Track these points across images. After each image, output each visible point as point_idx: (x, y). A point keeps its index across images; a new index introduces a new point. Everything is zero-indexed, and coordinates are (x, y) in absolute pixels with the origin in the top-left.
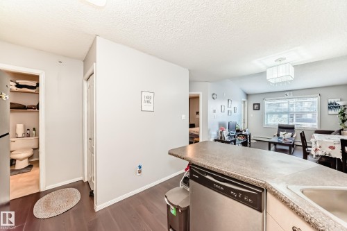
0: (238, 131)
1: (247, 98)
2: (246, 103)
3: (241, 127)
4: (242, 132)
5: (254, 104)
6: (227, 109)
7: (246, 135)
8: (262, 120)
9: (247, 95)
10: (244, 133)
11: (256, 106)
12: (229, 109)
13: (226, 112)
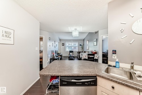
0: (58, 54)
1: (60, 41)
2: (60, 43)
3: (59, 52)
4: (59, 54)
5: (62, 44)
6: (54, 45)
7: (61, 55)
8: (65, 49)
9: (60, 40)
10: (60, 54)
11: (63, 44)
12: (55, 45)
13: (54, 46)
